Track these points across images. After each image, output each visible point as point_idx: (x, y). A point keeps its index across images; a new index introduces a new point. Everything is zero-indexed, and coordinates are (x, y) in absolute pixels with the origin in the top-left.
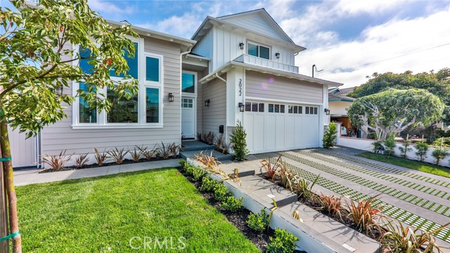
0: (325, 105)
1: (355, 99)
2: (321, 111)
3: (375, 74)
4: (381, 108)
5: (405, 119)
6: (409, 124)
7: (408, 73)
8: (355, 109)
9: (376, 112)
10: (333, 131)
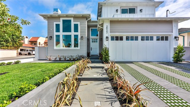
0: (175, 34)
2: (172, 38)
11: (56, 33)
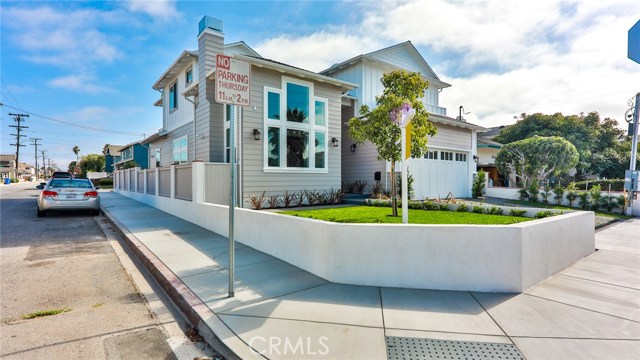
0: (474, 151)
1: (502, 145)
2: (470, 158)
3: (523, 115)
4: (526, 155)
5: (547, 166)
6: (551, 171)
7: (556, 115)
8: (502, 157)
9: (522, 160)
10: (481, 180)
11: (269, 123)
